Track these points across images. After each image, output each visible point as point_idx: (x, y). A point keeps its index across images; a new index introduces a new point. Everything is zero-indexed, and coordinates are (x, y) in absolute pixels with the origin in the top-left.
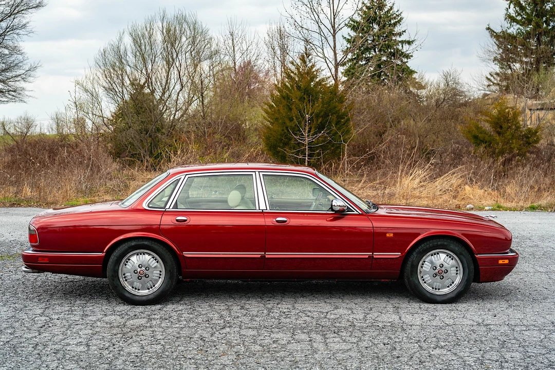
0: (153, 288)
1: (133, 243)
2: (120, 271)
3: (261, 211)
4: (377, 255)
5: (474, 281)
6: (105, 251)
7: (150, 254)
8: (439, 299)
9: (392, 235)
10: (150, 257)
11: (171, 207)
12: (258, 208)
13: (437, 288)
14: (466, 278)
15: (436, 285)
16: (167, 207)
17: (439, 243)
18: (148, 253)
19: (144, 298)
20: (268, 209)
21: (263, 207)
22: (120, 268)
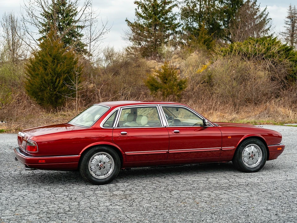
0: (107, 174)
1: (97, 148)
2: (89, 165)
3: (165, 127)
4: (224, 148)
5: (268, 160)
6: (80, 154)
7: (105, 154)
8: (252, 170)
9: (230, 137)
10: (105, 156)
11: (116, 127)
12: (162, 125)
13: (250, 164)
14: (264, 158)
15: (250, 163)
16: (114, 126)
17: (252, 140)
18: (104, 154)
19: (103, 180)
20: (168, 126)
21: (165, 125)
22: (89, 163)
